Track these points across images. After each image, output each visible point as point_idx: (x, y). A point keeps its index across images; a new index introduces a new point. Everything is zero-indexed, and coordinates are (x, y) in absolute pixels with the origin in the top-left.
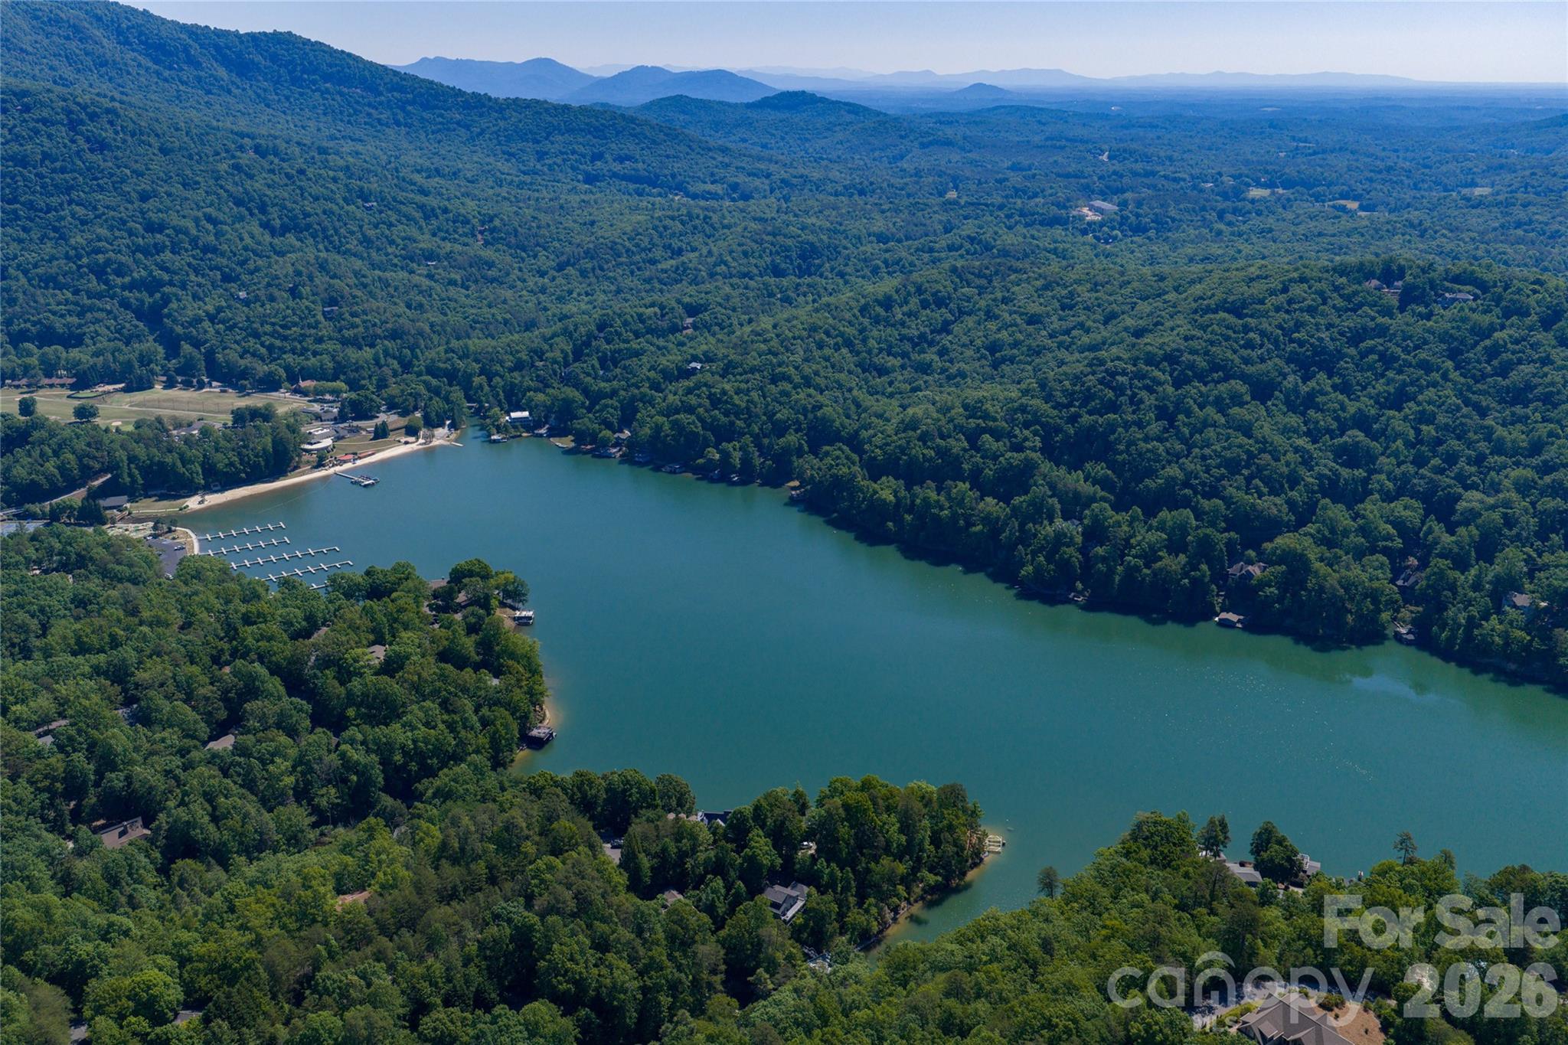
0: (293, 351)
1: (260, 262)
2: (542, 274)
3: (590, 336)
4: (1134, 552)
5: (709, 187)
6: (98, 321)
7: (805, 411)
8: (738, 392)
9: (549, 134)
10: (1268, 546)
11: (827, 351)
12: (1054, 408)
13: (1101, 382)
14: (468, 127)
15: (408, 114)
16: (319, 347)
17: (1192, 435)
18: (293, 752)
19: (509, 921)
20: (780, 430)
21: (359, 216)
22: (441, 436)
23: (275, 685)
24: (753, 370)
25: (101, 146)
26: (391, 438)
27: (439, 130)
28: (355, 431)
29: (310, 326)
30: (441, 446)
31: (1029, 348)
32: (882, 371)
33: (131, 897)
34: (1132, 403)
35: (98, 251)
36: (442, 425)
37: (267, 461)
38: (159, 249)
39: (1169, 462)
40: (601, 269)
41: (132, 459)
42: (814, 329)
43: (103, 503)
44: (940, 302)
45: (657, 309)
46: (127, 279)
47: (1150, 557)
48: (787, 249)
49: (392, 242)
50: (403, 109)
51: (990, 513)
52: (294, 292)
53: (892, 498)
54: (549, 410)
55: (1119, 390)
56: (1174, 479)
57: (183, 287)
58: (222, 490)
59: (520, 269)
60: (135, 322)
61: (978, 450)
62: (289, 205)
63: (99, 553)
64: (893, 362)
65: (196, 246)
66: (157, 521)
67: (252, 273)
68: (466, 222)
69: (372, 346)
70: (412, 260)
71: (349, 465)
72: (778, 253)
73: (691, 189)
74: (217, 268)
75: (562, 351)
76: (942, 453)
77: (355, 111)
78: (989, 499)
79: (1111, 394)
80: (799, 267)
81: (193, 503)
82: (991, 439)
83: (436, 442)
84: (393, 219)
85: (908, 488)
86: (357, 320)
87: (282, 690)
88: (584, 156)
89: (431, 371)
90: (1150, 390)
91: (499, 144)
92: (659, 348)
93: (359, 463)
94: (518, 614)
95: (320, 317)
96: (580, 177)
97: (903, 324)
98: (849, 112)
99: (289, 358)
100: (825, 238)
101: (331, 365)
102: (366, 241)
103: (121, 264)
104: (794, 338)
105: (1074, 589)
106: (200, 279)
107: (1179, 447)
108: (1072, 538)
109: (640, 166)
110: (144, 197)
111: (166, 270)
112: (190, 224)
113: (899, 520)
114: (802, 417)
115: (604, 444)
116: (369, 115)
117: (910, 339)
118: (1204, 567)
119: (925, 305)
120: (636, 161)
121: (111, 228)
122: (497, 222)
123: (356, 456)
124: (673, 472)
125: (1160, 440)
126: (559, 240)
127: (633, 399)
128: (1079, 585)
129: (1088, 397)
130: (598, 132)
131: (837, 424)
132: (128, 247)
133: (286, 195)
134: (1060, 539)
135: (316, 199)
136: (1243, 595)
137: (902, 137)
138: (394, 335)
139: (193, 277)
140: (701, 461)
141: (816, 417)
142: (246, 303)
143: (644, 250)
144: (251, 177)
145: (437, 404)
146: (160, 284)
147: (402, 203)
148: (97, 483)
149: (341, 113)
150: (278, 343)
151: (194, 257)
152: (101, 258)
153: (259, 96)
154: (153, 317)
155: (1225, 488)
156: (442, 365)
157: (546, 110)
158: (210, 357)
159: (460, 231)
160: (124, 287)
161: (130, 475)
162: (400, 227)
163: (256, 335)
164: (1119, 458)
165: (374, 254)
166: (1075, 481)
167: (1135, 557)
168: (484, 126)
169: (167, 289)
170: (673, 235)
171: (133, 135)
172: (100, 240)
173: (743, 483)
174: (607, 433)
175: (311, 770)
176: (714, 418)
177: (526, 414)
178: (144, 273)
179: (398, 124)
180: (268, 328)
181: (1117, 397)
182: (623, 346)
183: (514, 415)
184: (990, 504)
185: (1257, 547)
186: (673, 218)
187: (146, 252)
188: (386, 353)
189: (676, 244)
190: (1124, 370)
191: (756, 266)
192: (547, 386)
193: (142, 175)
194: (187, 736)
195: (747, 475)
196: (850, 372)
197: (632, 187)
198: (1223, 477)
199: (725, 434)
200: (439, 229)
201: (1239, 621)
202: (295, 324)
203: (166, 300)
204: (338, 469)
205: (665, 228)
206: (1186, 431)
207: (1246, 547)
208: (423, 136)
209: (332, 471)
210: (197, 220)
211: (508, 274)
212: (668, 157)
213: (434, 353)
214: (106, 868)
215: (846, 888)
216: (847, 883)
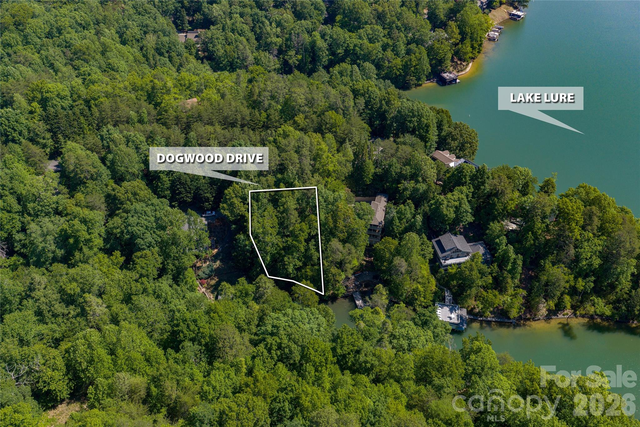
94: (514, 12)
215: (512, 272)
216: (514, 268)
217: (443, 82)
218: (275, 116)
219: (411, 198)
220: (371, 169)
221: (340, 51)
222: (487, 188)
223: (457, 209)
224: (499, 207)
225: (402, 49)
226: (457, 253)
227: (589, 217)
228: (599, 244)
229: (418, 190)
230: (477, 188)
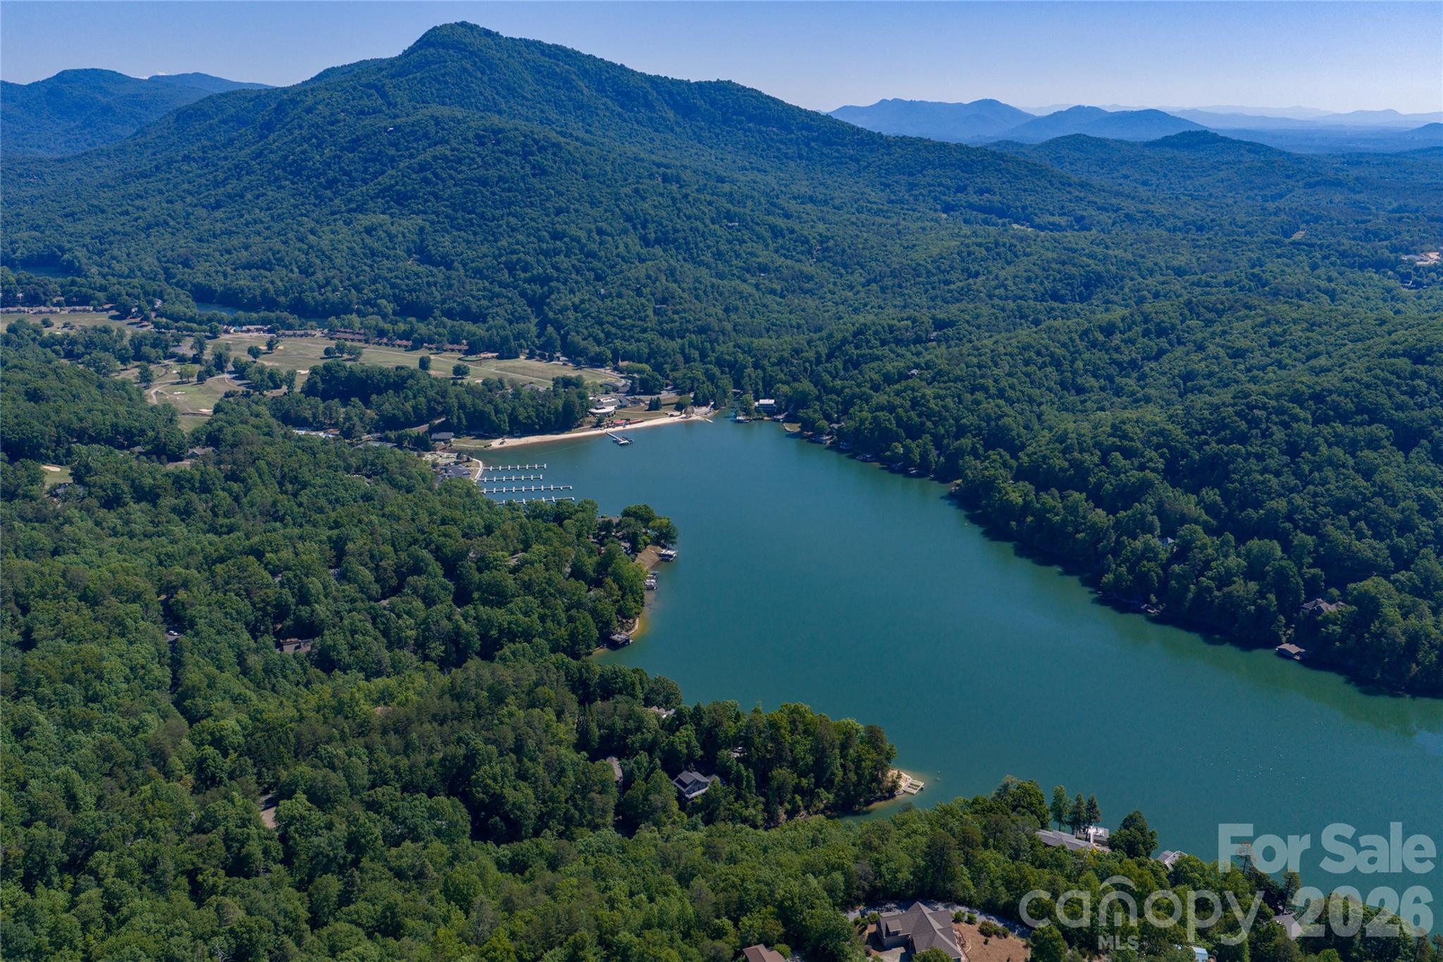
0: (623, 338)
1: (625, 267)
2: (851, 287)
3: (844, 341)
4: (1210, 574)
5: (1056, 219)
6: (500, 305)
7: (988, 419)
8: (937, 397)
9: (924, 168)
10: (1351, 586)
11: (1032, 368)
12: (1187, 434)
13: (1237, 414)
14: (858, 161)
15: (811, 149)
16: (641, 336)
17: (1311, 472)
18: (422, 615)
19: (467, 744)
20: (961, 432)
21: (719, 233)
22: (700, 414)
23: (436, 568)
24: (957, 379)
25: (540, 171)
26: (661, 411)
27: (834, 164)
28: (635, 402)
29: (640, 319)
30: (698, 421)
31: (1221, 380)
32: (1080, 390)
33: (274, 686)
34: (1263, 436)
35: (514, 252)
36: (706, 404)
37: (557, 418)
38: (557, 252)
39: (1280, 495)
40: (900, 286)
41: (462, 406)
42: (1027, 347)
43: (434, 436)
44: (1162, 332)
45: (909, 323)
46: (528, 275)
47: (1224, 580)
48: (1071, 277)
49: (738, 256)
50: (808, 145)
51: (1096, 523)
52: (639, 293)
53: (1020, 501)
54: (789, 400)
55: (1254, 423)
56: (1277, 511)
57: (565, 284)
58: (519, 437)
59: (835, 284)
60: (526, 308)
61: (1108, 466)
62: (665, 222)
63: (394, 467)
64: (1092, 382)
65: (581, 250)
66: (460, 453)
67: (616, 274)
68: (806, 241)
69: (682, 338)
70: (748, 271)
71: (620, 428)
72: (1061, 280)
73: (1037, 220)
74: (592, 269)
75: (817, 352)
76: (1075, 464)
77: (769, 146)
78: (1099, 511)
79: (1244, 425)
80: (1080, 294)
81: (496, 444)
82: (1120, 457)
83: (694, 417)
84: (746, 238)
85: (1037, 492)
86: (676, 317)
87: (441, 572)
88: (948, 188)
89: (719, 363)
90: (1285, 425)
91: (880, 176)
92: (898, 355)
93: (628, 427)
94: (664, 551)
95: (650, 312)
96: (939, 207)
97: (1117, 349)
98: (1249, 151)
99: (618, 342)
100: (1113, 269)
101: (647, 351)
102: (719, 255)
103: (527, 263)
104: (1006, 354)
105: (1148, 601)
106: (579, 279)
107: (1293, 482)
108: (1157, 554)
109: (996, 198)
110: (559, 212)
111: (557, 269)
112: (582, 234)
113: (1021, 521)
114: (984, 424)
115: (821, 432)
116: (779, 150)
117: (1119, 364)
118: (1272, 597)
119: (1146, 333)
120: (994, 194)
121: (529, 235)
122: (831, 243)
123: (628, 421)
124: (865, 461)
125: (1277, 474)
126: (877, 260)
127: (854, 396)
128: (1153, 599)
129: (1221, 425)
130: (967, 167)
131: (1014, 433)
132: (535, 250)
133: (664, 214)
134: (1148, 553)
135: (689, 218)
136: (1309, 630)
137: (1288, 177)
138: (702, 330)
139: (574, 276)
140: (888, 453)
141: (997, 425)
142: (603, 298)
143: (943, 272)
144: (644, 199)
145: (708, 387)
146: (550, 279)
147: (758, 224)
148: (437, 422)
149: (757, 147)
150: (613, 330)
151: (579, 260)
152: (515, 257)
153: (695, 133)
154: (537, 304)
155: (1325, 525)
156: (727, 357)
157: (926, 147)
158: (564, 338)
159: (799, 249)
160: (525, 281)
161: (459, 418)
162: (749, 244)
163: (601, 323)
164: (1230, 486)
165: (720, 265)
166: (1188, 504)
167: (1208, 578)
168: (871, 160)
169: (553, 284)
170: (974, 260)
171: (567, 163)
172: (517, 243)
173: (918, 475)
174: (824, 423)
175: (428, 629)
176: (909, 418)
177: (772, 401)
178: (541, 271)
179: (801, 157)
180: (610, 319)
181: (1250, 428)
182: (867, 351)
183: (762, 401)
184: (1099, 516)
185: (1341, 586)
186: (980, 245)
187: (546, 253)
188: (691, 344)
189: (974, 267)
190: (1264, 404)
191: (1033, 291)
192: (795, 380)
193: (562, 195)
194: (362, 591)
195: (924, 470)
196: (1050, 389)
197: (981, 216)
198: (1327, 515)
199: (914, 432)
200: (782, 247)
201: (1297, 654)
202: (631, 317)
203: (551, 292)
204: (611, 430)
205: (969, 254)
206: (1306, 468)
207: (1329, 584)
208: (818, 167)
209: (604, 431)
210: (589, 232)
211: (822, 286)
212: (1025, 190)
213: (725, 349)
214: (267, 663)
215: (748, 786)
216: (749, 782)
217: (615, 646)
218: (485, 703)
219: (642, 748)
220: (596, 732)
221: (494, 633)
222: (706, 723)
223: (688, 744)
224: (722, 735)
225: (563, 617)
226: (697, 785)
227: (793, 722)
228: (808, 743)
229: (645, 740)
230: (698, 724)
